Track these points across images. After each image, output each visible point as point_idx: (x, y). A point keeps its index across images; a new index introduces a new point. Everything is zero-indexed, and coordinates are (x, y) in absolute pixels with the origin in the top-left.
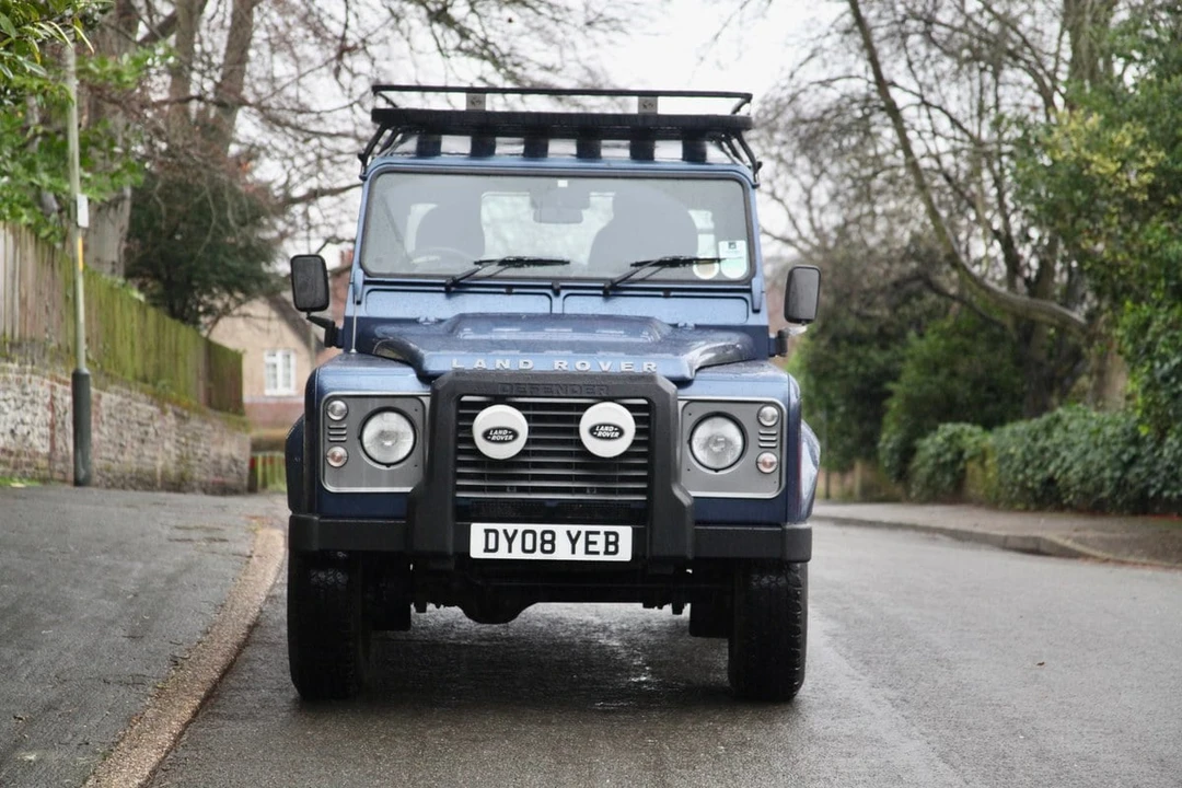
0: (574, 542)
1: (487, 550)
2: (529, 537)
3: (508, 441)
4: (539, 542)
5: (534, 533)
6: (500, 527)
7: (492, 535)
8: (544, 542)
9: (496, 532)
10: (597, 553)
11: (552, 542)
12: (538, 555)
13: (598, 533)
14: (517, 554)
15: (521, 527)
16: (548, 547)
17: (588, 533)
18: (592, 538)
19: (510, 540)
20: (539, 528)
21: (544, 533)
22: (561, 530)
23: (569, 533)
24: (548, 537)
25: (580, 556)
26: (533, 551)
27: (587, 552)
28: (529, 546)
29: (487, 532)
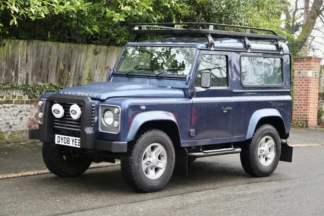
0: (73, 141)
1: (58, 142)
2: (65, 139)
3: (58, 113)
4: (67, 141)
5: (66, 138)
6: (60, 136)
7: (59, 138)
8: (68, 141)
9: (59, 137)
10: (77, 145)
11: (69, 141)
12: (67, 144)
13: (77, 140)
14: (63, 144)
15: (64, 136)
16: (68, 142)
17: (76, 139)
18: (76, 141)
19: (62, 140)
20: (67, 137)
21: (68, 138)
22: (71, 138)
23: (72, 139)
24: (68, 140)
25: (74, 146)
26: (66, 143)
27: (75, 145)
28: (65, 142)
29: (58, 137)
